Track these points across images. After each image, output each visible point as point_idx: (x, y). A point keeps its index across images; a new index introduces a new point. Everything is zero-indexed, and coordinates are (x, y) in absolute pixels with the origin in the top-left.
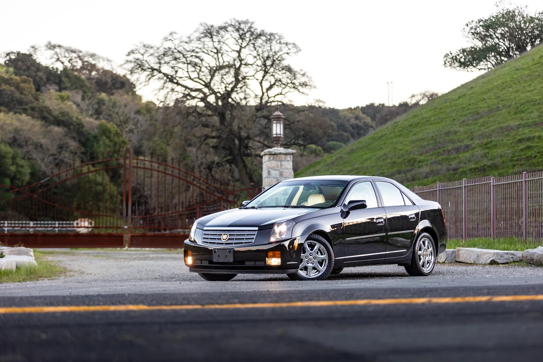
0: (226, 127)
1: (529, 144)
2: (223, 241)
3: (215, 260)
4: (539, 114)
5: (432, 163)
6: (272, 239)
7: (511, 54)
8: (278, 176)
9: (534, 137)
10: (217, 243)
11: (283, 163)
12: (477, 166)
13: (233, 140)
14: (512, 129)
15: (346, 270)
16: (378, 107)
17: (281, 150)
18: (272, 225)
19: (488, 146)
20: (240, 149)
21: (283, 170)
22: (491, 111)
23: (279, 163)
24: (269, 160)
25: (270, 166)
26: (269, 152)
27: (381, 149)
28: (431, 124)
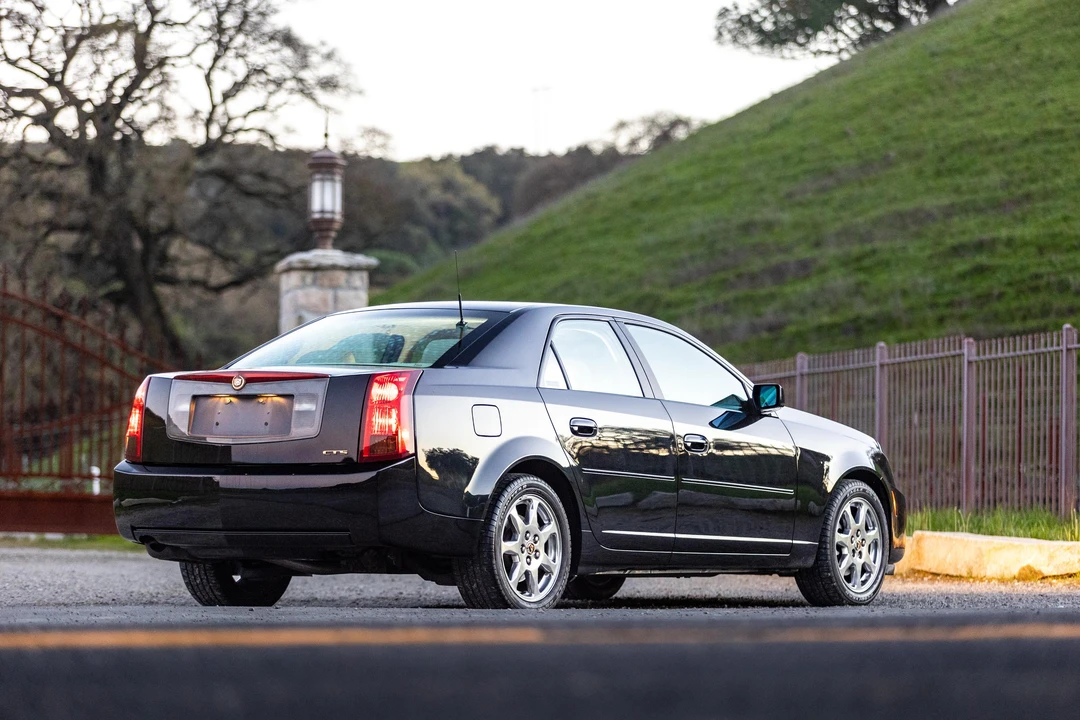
0: (109, 199)
1: (982, 259)
4: (1005, 177)
5: (706, 310)
7: (904, 12)
9: (994, 241)
11: (341, 294)
12: (837, 319)
14: (930, 216)
16: (506, 156)
17: (336, 256)
19: (866, 263)
22: (869, 166)
23: (330, 294)
24: (303, 285)
25: (302, 300)
26: (302, 261)
27: (554, 269)
28: (696, 202)
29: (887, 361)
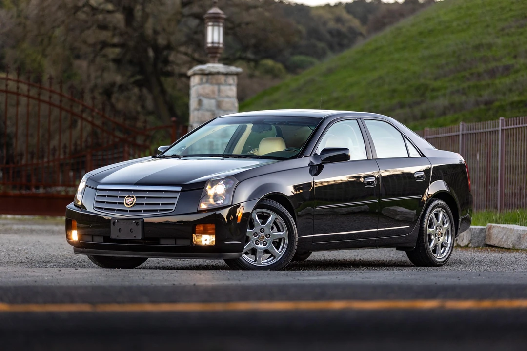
0: (135, 30)
2: (127, 207)
3: (113, 237)
5: (452, 93)
6: (203, 206)
8: (214, 108)
10: (118, 210)
11: (222, 88)
12: (522, 98)
13: (146, 51)
15: (316, 255)
17: (219, 67)
18: (203, 184)
20: (155, 65)
21: (221, 99)
23: (216, 88)
24: (201, 83)
25: (201, 91)
26: (201, 70)
27: (375, 69)
28: (453, 33)
29: (505, 127)
